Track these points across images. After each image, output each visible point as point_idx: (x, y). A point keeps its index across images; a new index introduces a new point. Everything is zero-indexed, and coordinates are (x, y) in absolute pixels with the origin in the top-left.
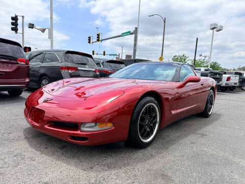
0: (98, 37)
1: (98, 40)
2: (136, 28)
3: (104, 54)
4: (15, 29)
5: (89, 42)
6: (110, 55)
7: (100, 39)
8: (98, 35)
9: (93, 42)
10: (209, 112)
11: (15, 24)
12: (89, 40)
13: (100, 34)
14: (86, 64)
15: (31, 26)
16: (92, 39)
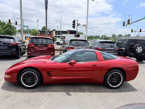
1: (128, 24)
3: (140, 31)
4: (74, 27)
5: (124, 25)
7: (130, 23)
10: (114, 86)
11: (74, 24)
12: (124, 24)
13: (130, 20)
14: (79, 46)
15: (78, 25)
16: (125, 23)
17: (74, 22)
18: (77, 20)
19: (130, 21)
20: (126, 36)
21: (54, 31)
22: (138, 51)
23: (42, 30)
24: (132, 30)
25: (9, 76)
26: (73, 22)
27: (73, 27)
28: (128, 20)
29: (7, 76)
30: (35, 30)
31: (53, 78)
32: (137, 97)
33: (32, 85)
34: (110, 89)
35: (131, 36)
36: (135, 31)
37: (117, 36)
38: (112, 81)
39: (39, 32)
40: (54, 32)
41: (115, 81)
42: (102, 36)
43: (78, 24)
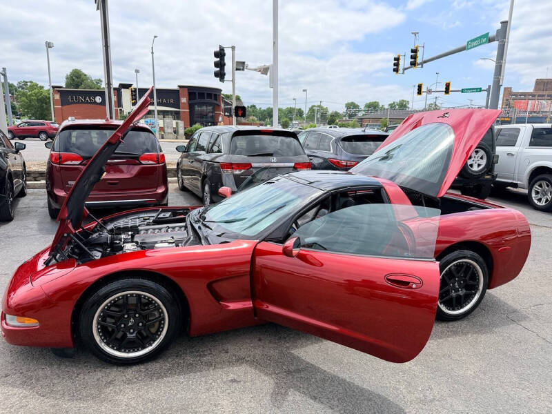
0: (414, 57)
1: (413, 64)
2: (505, 24)
3: (447, 91)
4: (220, 75)
5: (396, 70)
6: (463, 91)
7: (419, 60)
8: (415, 51)
9: (405, 69)
10: (454, 310)
11: (220, 65)
12: (397, 65)
13: (419, 49)
14: (271, 155)
15: (241, 66)
16: (401, 62)
17: (220, 54)
18: (233, 48)
19: (419, 54)
20: (392, 106)
21: (123, 91)
22: (471, 165)
23: (68, 86)
24: (420, 87)
25: (30, 323)
26: (216, 55)
27: (216, 75)
28: (412, 51)
29: (13, 322)
30: (34, 86)
31: (233, 306)
32: (541, 342)
33: (144, 348)
34: (443, 324)
35: (410, 106)
36: (429, 92)
37: (362, 107)
38: (447, 292)
39: (57, 97)
40: (126, 95)
41: (457, 290)
42: (312, 110)
43: (238, 63)
